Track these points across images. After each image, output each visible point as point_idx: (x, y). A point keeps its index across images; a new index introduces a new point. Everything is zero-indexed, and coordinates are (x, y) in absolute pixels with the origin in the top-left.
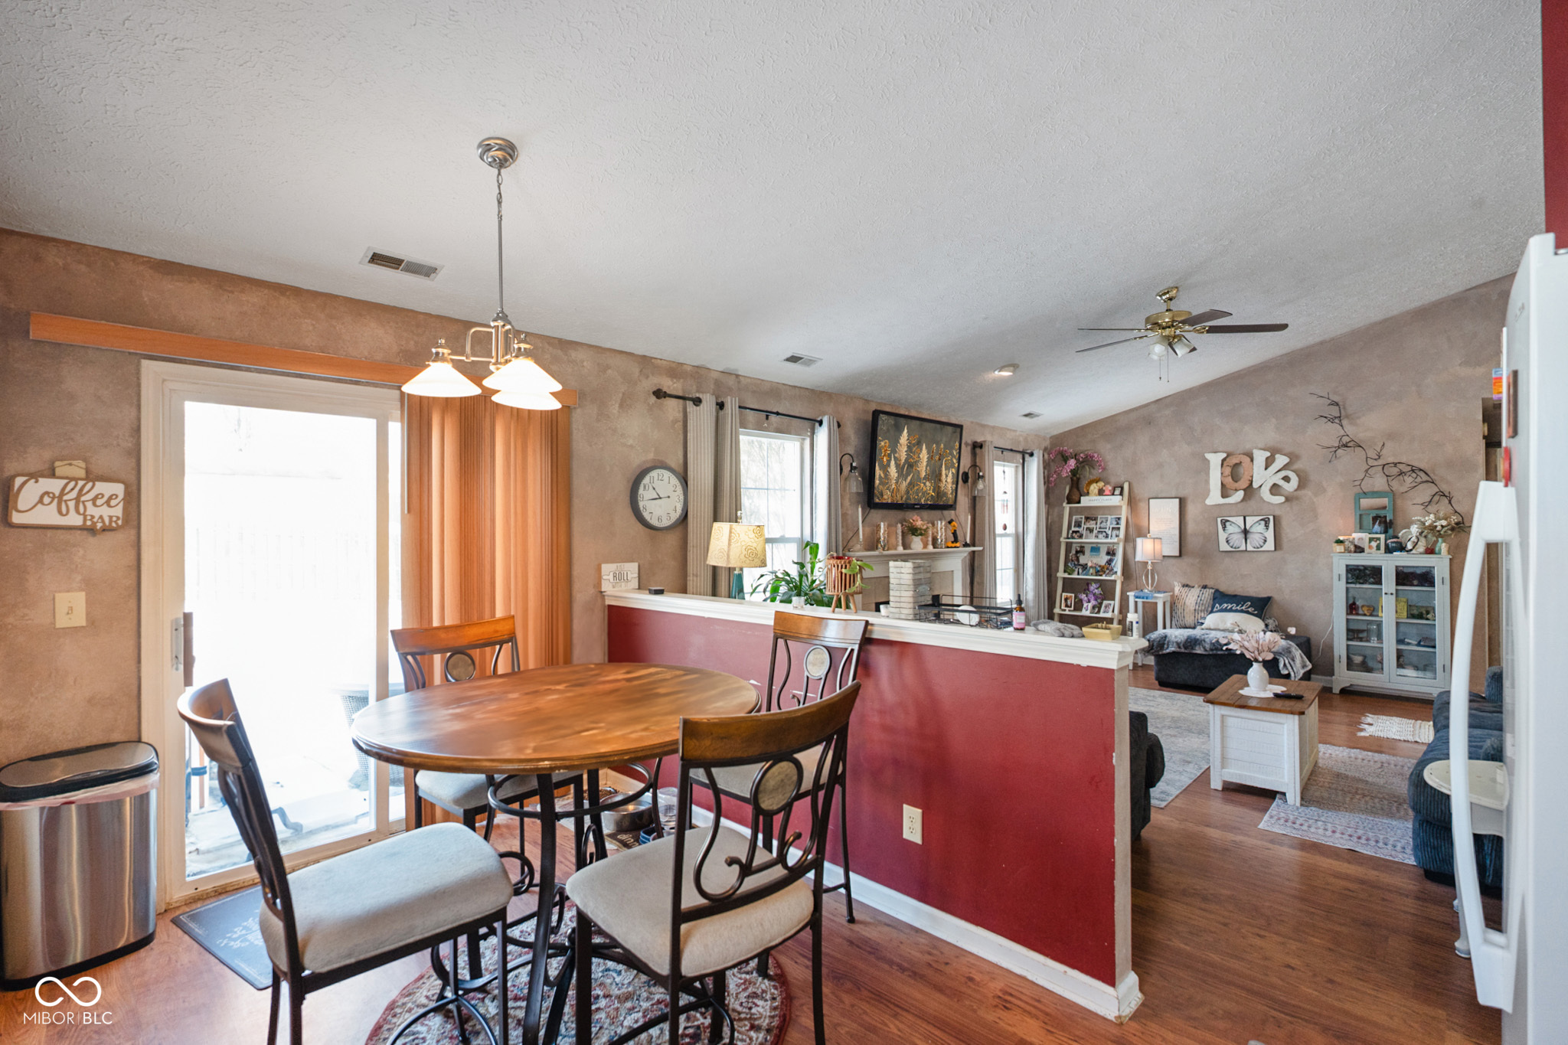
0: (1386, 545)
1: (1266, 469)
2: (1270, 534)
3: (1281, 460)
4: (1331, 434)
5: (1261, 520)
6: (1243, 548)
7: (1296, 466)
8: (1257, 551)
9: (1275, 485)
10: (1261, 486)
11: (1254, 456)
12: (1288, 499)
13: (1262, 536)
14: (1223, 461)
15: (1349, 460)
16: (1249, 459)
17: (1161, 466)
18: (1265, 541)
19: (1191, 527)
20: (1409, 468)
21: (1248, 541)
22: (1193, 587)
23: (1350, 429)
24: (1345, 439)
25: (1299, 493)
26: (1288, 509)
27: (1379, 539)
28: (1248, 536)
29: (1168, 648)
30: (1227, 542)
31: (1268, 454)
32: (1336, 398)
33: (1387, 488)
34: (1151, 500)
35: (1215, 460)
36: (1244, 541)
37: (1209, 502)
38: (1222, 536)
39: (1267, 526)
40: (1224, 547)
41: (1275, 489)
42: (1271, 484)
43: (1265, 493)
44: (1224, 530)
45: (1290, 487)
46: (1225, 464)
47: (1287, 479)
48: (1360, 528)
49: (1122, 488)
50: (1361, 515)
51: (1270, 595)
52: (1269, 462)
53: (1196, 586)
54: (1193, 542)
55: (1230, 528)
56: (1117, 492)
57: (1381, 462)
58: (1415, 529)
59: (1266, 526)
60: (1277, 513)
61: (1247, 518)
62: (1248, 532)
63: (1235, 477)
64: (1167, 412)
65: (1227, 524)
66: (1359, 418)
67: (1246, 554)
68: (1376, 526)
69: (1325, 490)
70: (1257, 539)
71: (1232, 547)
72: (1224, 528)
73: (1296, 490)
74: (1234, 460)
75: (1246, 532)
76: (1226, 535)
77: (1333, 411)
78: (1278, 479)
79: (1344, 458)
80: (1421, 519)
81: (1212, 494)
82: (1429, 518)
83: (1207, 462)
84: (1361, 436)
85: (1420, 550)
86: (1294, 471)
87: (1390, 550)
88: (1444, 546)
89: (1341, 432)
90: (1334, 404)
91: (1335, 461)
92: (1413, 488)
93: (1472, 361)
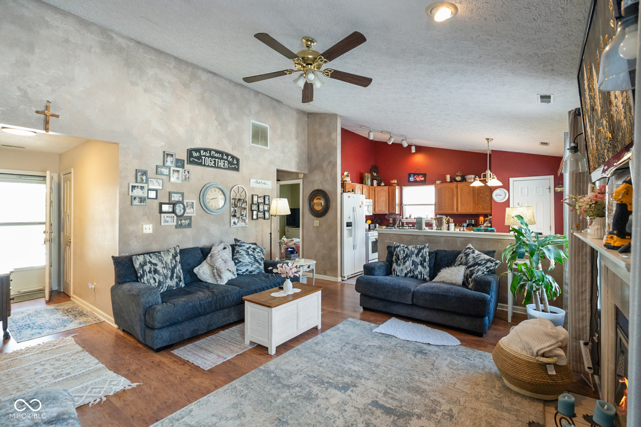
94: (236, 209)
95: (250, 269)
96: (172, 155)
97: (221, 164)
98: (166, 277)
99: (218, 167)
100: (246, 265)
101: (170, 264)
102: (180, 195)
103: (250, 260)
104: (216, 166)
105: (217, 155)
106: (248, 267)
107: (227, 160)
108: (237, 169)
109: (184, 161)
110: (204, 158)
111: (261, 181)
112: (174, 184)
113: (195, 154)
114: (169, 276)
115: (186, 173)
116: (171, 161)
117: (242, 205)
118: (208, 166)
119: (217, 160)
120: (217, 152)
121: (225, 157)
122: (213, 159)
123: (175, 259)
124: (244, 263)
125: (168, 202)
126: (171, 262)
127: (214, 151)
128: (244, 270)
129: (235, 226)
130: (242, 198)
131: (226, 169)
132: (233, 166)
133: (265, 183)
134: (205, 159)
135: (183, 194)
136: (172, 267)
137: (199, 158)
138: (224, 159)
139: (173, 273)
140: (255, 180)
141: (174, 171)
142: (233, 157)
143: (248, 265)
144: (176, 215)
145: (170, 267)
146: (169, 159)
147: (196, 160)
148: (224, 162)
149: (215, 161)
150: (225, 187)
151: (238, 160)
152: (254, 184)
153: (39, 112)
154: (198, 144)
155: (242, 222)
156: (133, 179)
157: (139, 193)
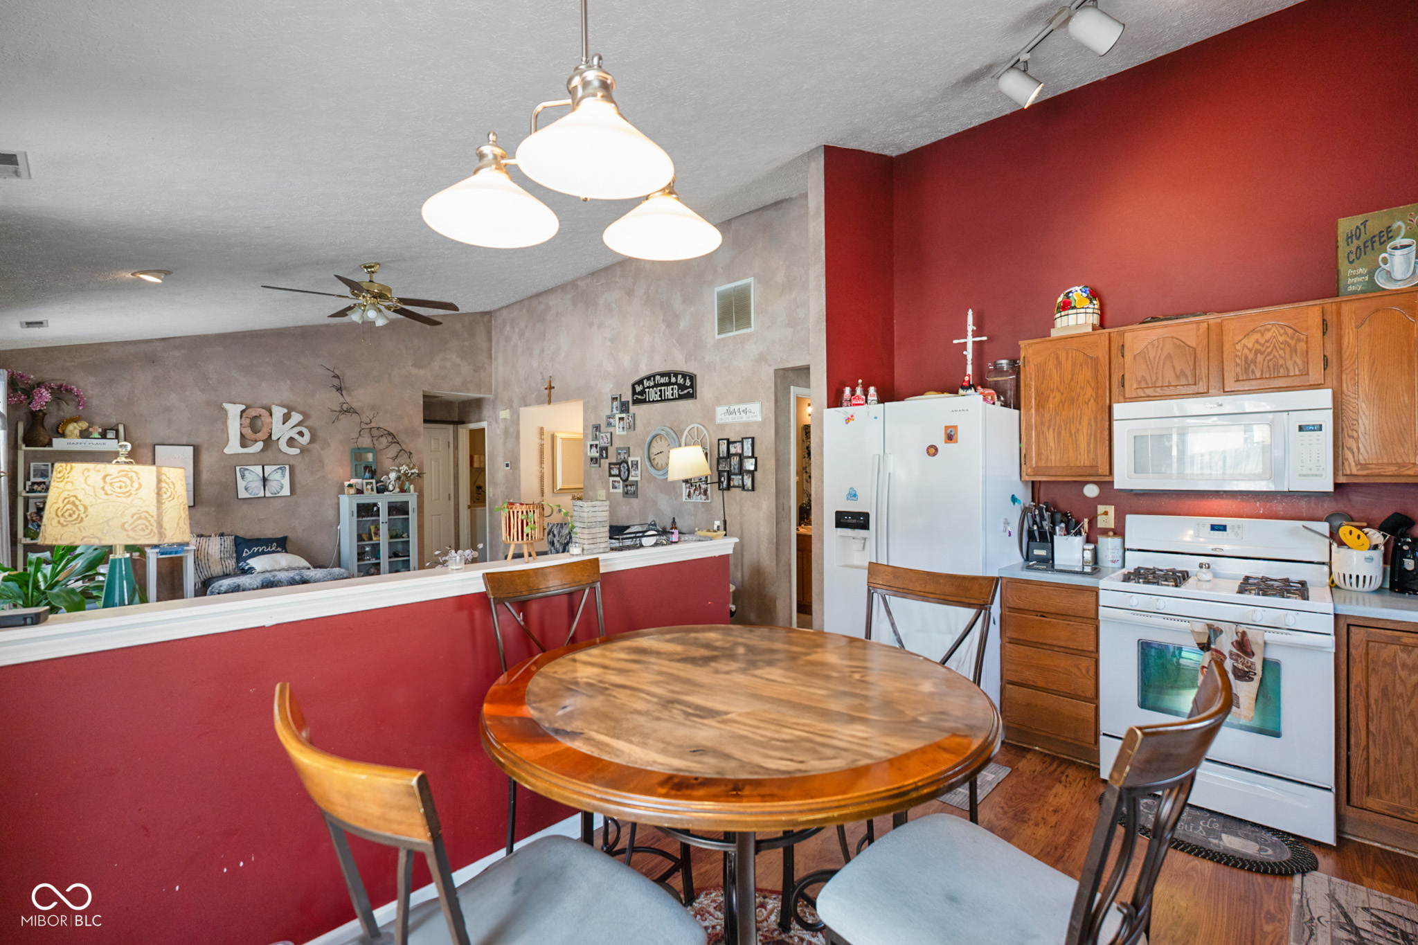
0: (377, 488)
1: (284, 424)
2: (286, 482)
3: (296, 417)
4: (332, 399)
5: (279, 468)
6: (262, 494)
7: (308, 423)
8: (274, 497)
9: (291, 439)
10: (279, 439)
11: (273, 411)
12: (302, 452)
13: (280, 482)
14: (243, 412)
15: (345, 421)
16: (268, 414)
17: (168, 409)
18: (282, 487)
19: (205, 476)
20: (386, 432)
21: (266, 488)
22: (210, 536)
23: (348, 399)
24: (345, 407)
25: (310, 446)
26: (302, 459)
27: (372, 483)
28: (266, 483)
30: (246, 489)
31: (286, 411)
32: (337, 372)
33: (371, 446)
34: (157, 447)
35: (234, 410)
36: (262, 488)
37: (226, 451)
38: (241, 484)
39: (284, 474)
40: (243, 494)
41: (291, 442)
42: (288, 437)
43: (283, 445)
44: (243, 479)
45: (305, 440)
46: (244, 415)
47: (301, 434)
48: (356, 475)
49: (117, 431)
50: (355, 465)
51: (287, 535)
52: (286, 418)
53: (213, 535)
54: (208, 491)
55: (249, 476)
56: (111, 434)
57: (373, 425)
58: (393, 476)
59: (282, 474)
60: (291, 463)
61: (265, 467)
62: (267, 479)
63: (254, 429)
64: (176, 353)
65: (246, 472)
66: (353, 391)
67: (264, 500)
68: (367, 474)
69: (329, 445)
70: (275, 485)
71: (250, 494)
72: (243, 477)
73: (308, 444)
74: (252, 413)
75: (265, 480)
76: (245, 483)
77: (336, 382)
78: (293, 433)
79: (345, 420)
80: (396, 468)
81: (230, 443)
82: (404, 468)
83: (225, 412)
84: (355, 405)
85: (397, 490)
86: (307, 427)
87: (380, 491)
88: (412, 487)
89: (342, 400)
90: (337, 377)
91: (337, 423)
92: (388, 447)
93: (417, 365)
96: (616, 398)
97: (668, 392)
99: (665, 400)
104: (663, 399)
105: (663, 380)
107: (676, 383)
108: (693, 396)
109: (628, 402)
110: (647, 390)
111: (737, 408)
112: (620, 437)
113: (638, 389)
115: (631, 418)
116: (617, 406)
118: (653, 401)
119: (663, 388)
120: (662, 375)
121: (673, 380)
122: (658, 389)
125: (615, 461)
127: (659, 375)
129: (689, 500)
131: (675, 399)
132: (686, 391)
133: (745, 411)
134: (649, 392)
135: (629, 450)
137: (643, 392)
138: (673, 384)
140: (725, 409)
141: (619, 419)
142: (684, 376)
144: (622, 478)
146: (615, 403)
147: (639, 397)
148: (672, 389)
149: (661, 391)
150: (674, 432)
151: (692, 378)
152: (723, 416)
153: (546, 389)
154: (644, 371)
155: (700, 493)
156: (590, 437)
157: (594, 453)
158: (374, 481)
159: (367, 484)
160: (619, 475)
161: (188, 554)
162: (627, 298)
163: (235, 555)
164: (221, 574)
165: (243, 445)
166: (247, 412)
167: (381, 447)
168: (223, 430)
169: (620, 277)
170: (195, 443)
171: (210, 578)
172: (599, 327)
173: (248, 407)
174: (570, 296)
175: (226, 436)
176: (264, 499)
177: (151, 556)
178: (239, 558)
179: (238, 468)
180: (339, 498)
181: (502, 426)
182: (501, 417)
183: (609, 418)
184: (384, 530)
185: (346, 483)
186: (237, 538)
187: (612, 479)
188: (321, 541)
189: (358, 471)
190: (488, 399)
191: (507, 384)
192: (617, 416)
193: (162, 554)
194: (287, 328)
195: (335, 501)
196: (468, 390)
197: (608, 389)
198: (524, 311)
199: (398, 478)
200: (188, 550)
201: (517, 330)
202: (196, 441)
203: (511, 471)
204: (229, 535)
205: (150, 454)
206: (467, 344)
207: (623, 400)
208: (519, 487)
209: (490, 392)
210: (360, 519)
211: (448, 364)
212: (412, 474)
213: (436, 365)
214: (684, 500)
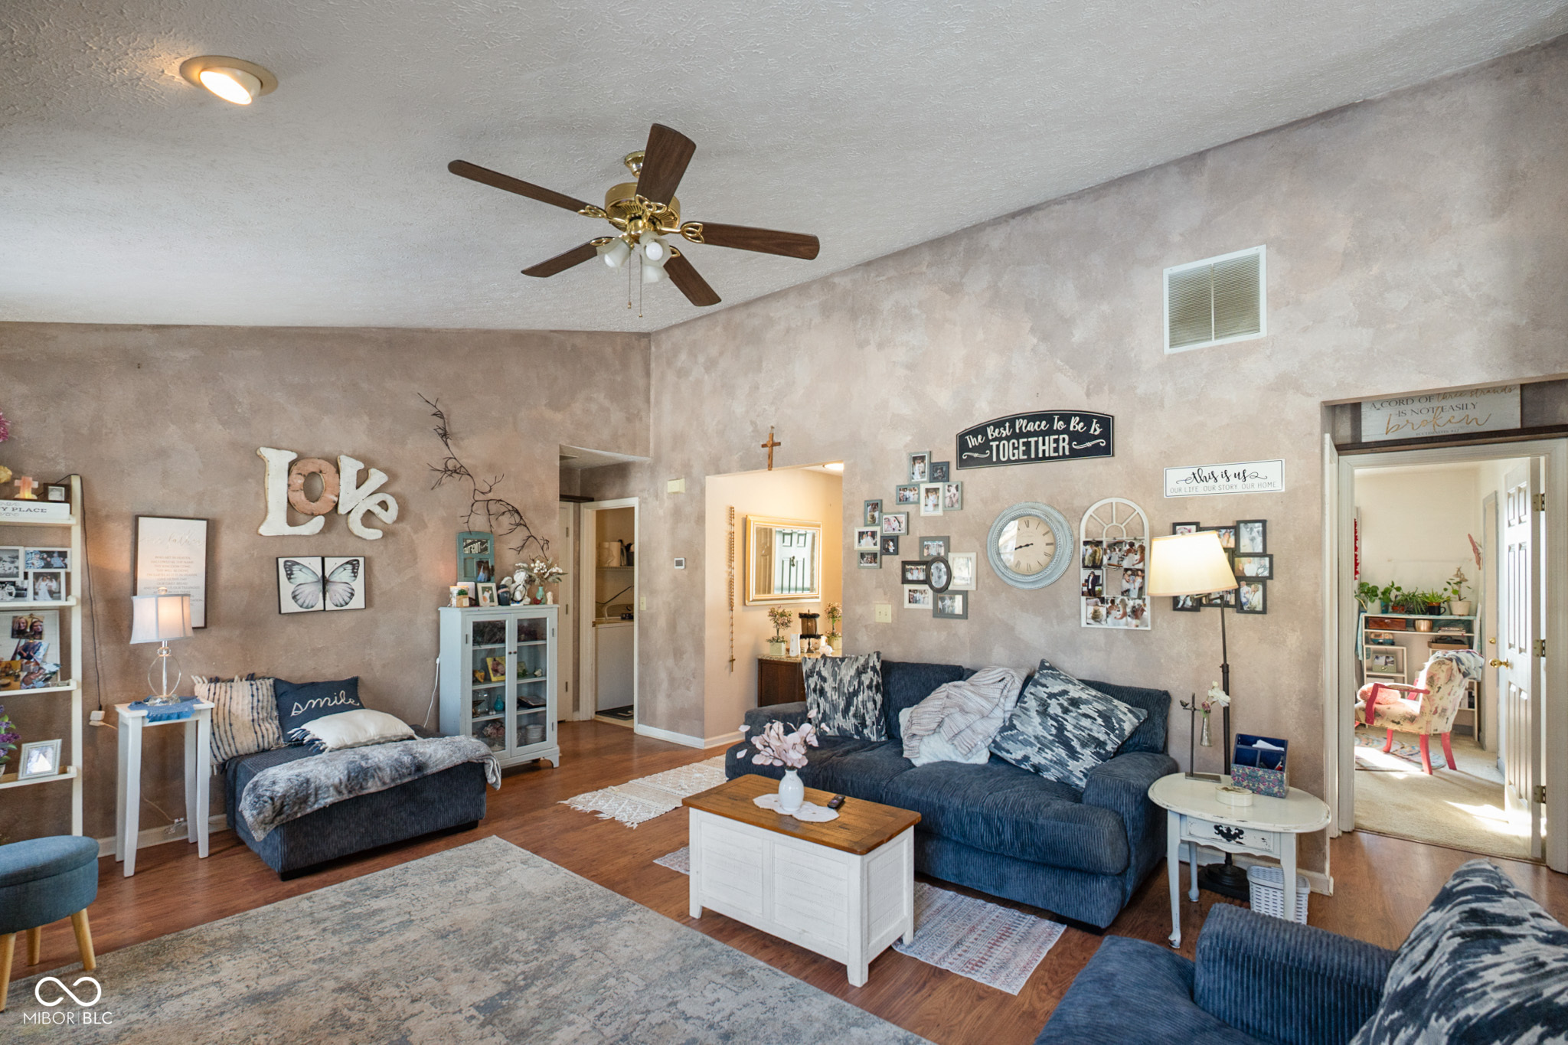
0: (498, 596)
1: (357, 488)
2: (359, 585)
3: (377, 478)
4: (434, 451)
5: (347, 563)
6: (319, 606)
7: (396, 488)
8: (342, 610)
9: (369, 513)
10: (350, 512)
11: (341, 465)
12: (384, 535)
13: (348, 586)
14: (292, 464)
16: (333, 470)
17: (162, 453)
18: (352, 595)
19: (225, 574)
20: (507, 507)
21: (327, 595)
22: (232, 681)
23: (455, 451)
24: (451, 464)
25: (396, 526)
26: (382, 548)
27: (490, 589)
28: (327, 587)
29: (316, 801)
30: (294, 597)
31: (361, 466)
32: (440, 407)
34: (141, 519)
35: (277, 461)
36: (321, 595)
37: (264, 530)
38: (286, 588)
39: (355, 573)
40: (289, 606)
41: (368, 518)
42: (364, 510)
43: (355, 524)
44: (289, 579)
45: (389, 516)
46: (294, 471)
47: (383, 505)
49: (67, 489)
50: (465, 559)
51: (355, 675)
52: (362, 478)
53: (236, 678)
54: (230, 601)
55: (299, 576)
56: (58, 493)
57: (490, 496)
58: (520, 577)
59: (353, 572)
60: (367, 554)
61: (326, 559)
62: (328, 581)
63: (312, 496)
64: (181, 355)
65: (295, 568)
66: (462, 439)
67: (323, 616)
68: (481, 573)
69: (425, 526)
70: (341, 591)
71: (301, 606)
72: (289, 576)
73: (395, 522)
74: (311, 467)
75: (325, 582)
76: (292, 587)
77: (439, 422)
78: (372, 504)
79: (451, 485)
80: (525, 565)
81: (269, 517)
82: (538, 565)
83: (261, 463)
84: (465, 462)
85: (527, 600)
86: (393, 495)
87: (505, 600)
88: (549, 595)
89: (446, 453)
90: (439, 415)
91: (437, 489)
92: (512, 531)
93: (555, 405)
94: (1097, 572)
95: (1036, 759)
96: (922, 458)
97: (1047, 446)
98: (835, 707)
99: (1037, 459)
100: (1026, 743)
101: (846, 686)
102: (941, 543)
103: (1040, 731)
104: (1032, 457)
105: (1031, 427)
106: (1030, 751)
107: (1066, 431)
108: (1107, 451)
109: (948, 464)
110: (994, 444)
111: (1218, 471)
112: (929, 520)
113: (972, 442)
114: (841, 707)
115: (953, 490)
116: (921, 470)
117: (1122, 559)
118: (1009, 461)
119: (1033, 440)
120: (1032, 417)
121: (1059, 425)
122: (1021, 441)
123: (860, 678)
124: (1023, 733)
125: (917, 559)
126: (850, 682)
127: (1023, 418)
128: (1019, 755)
129: (1096, 626)
130: (1125, 538)
131: (1064, 457)
132: (1089, 444)
133: (1242, 476)
134: (998, 447)
135: (947, 541)
136: (849, 693)
137: (985, 447)
138: (1058, 432)
139: (849, 704)
140: (1188, 473)
141: (928, 491)
142: (1086, 418)
143: (1031, 745)
144: (932, 587)
145: (846, 691)
146: (919, 467)
147: (976, 455)
148: (1056, 441)
149: (1027, 444)
150: (1059, 512)
151: (1106, 422)
152: (1182, 484)
153: (764, 446)
154: (984, 413)
155: (1125, 614)
156: (861, 520)
157: (868, 545)
158: (493, 585)
159: (484, 589)
160: (927, 581)
161: (199, 718)
162: (947, 297)
163: (275, 713)
164: (254, 748)
165: (292, 522)
166: (300, 464)
167: (501, 531)
168: (257, 493)
169: (930, 265)
170: (209, 517)
171: (233, 758)
172: (881, 346)
173: (301, 457)
174: (817, 302)
175: (262, 506)
176: (323, 614)
177: (130, 723)
178: (285, 720)
179: (281, 561)
180: (439, 613)
181: (668, 504)
182: (670, 490)
183: (905, 489)
184: (510, 664)
185: (455, 590)
186: (278, 683)
187: (907, 587)
188: (411, 684)
189: (469, 569)
190: (641, 465)
191: (679, 440)
192: (923, 487)
193: (153, 719)
194: (367, 329)
195: (434, 617)
196: (619, 449)
197: (901, 443)
198: (719, 329)
199: (530, 581)
200: (200, 711)
201: (701, 359)
202: (211, 511)
203: (686, 572)
204: (264, 678)
205: (128, 533)
206: (619, 378)
207: (934, 460)
208: (701, 596)
209: (646, 452)
210: (477, 648)
211: (594, 407)
212: (551, 574)
213: (577, 407)
214: (1084, 624)
